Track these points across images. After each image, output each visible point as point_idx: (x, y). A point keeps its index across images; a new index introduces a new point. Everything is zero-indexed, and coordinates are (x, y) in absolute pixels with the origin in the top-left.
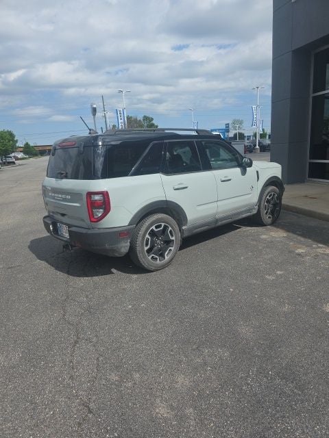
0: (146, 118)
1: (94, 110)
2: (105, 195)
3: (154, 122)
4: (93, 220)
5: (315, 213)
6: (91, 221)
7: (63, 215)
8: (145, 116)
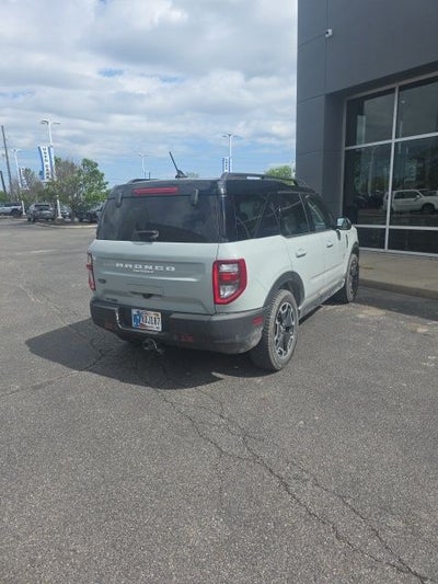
0: (87, 163)
2: (241, 264)
3: (98, 168)
4: (218, 301)
5: (392, 286)
6: (215, 303)
7: (148, 296)
8: (85, 160)
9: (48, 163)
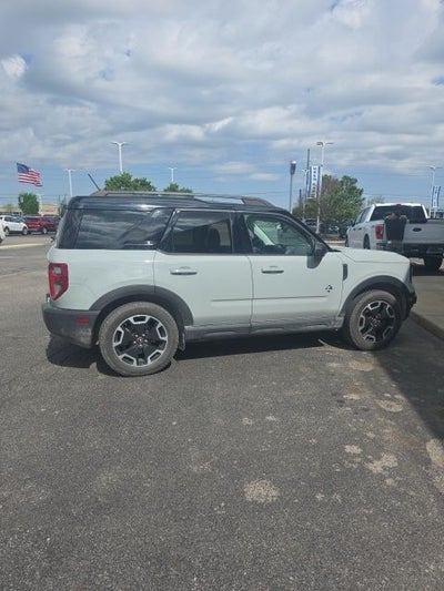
1: (293, 167)
2: (64, 267)
9: (316, 182)
